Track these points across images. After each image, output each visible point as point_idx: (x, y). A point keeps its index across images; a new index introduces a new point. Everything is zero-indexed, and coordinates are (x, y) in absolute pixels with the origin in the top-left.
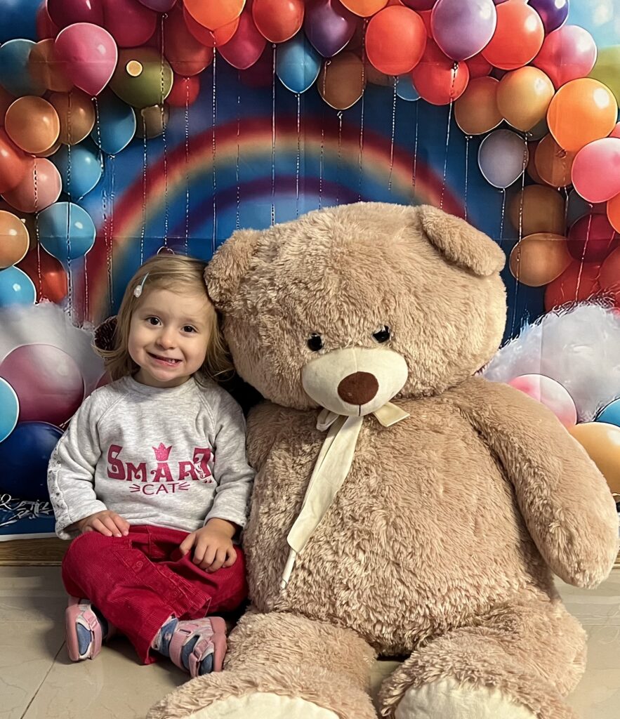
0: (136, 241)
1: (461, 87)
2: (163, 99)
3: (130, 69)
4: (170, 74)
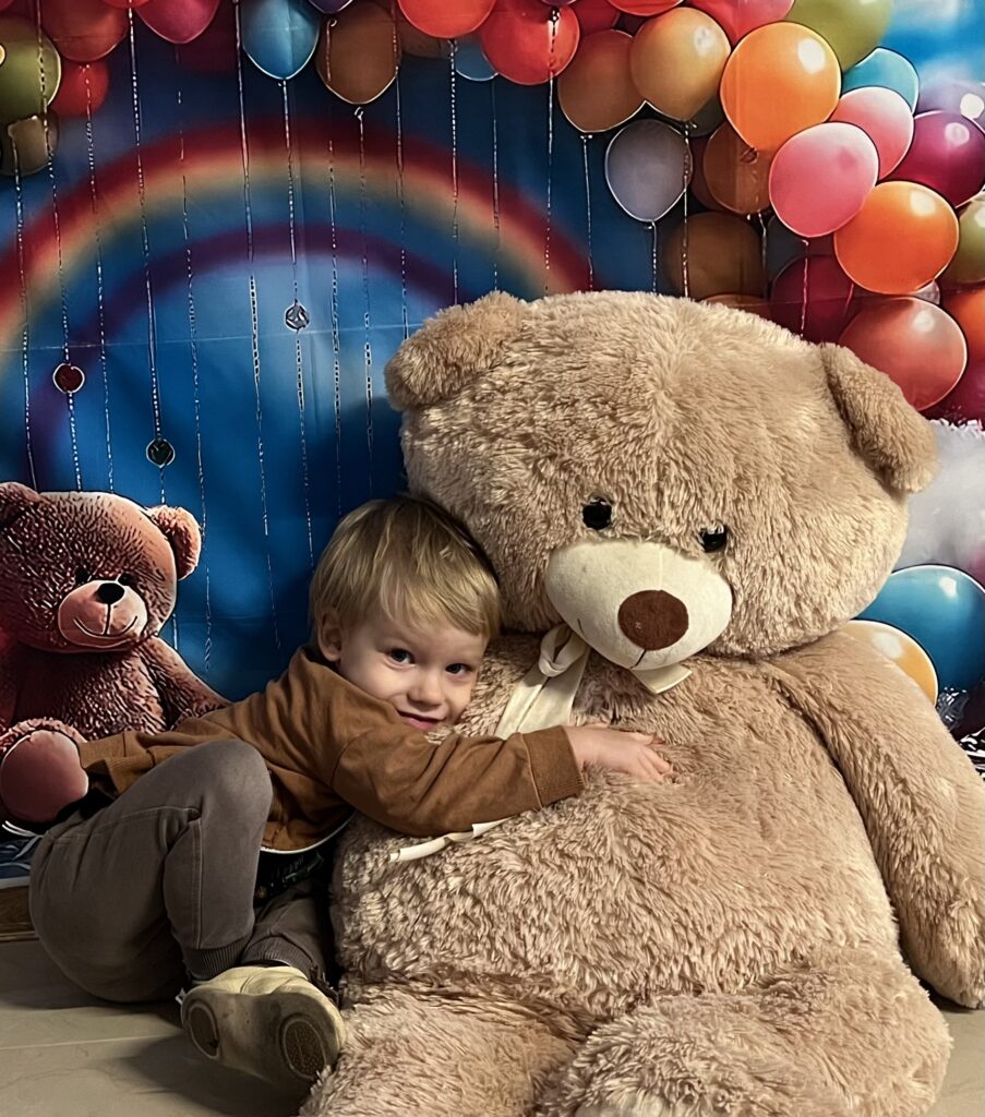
0: (15, 358)
1: (568, 50)
2: (46, 105)
4: (55, 59)
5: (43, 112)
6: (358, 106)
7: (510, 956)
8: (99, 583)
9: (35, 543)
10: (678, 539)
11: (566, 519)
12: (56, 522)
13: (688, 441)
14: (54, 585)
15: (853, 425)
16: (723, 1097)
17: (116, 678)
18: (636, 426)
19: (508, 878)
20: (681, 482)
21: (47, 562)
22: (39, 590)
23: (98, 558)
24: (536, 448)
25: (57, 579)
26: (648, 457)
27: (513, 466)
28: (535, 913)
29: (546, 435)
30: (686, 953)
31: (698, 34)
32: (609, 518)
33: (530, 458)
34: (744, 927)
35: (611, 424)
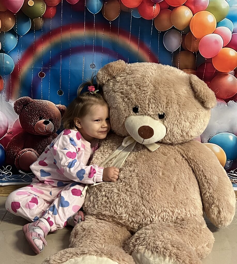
0: (30, 69)
1: (157, 13)
2: (42, 15)
3: (29, 3)
4: (45, 5)
5: (41, 17)
6: (110, 21)
7: (114, 212)
8: (45, 120)
9: (31, 110)
10: (153, 115)
11: (129, 110)
12: (36, 106)
13: (155, 94)
14: (34, 120)
15: (195, 92)
16: (165, 252)
17: (46, 141)
18: (144, 90)
19: (115, 194)
20: (154, 103)
21: (33, 114)
22: (31, 120)
23: (44, 115)
24: (123, 95)
25: (35, 118)
26: (146, 97)
27: (119, 98)
28: (119, 202)
29: (125, 92)
30: (152, 216)
31: (186, 12)
32: (138, 110)
33: (122, 97)
34: (165, 211)
35: (139, 90)
